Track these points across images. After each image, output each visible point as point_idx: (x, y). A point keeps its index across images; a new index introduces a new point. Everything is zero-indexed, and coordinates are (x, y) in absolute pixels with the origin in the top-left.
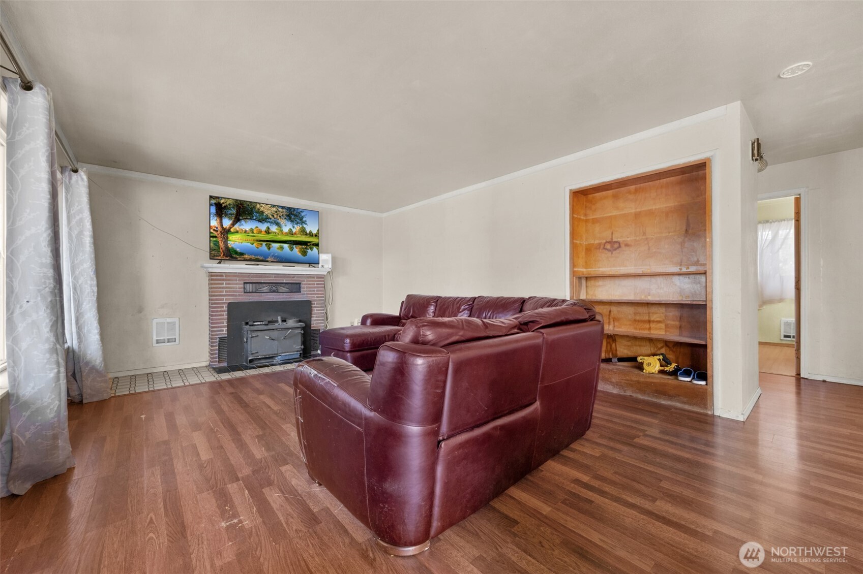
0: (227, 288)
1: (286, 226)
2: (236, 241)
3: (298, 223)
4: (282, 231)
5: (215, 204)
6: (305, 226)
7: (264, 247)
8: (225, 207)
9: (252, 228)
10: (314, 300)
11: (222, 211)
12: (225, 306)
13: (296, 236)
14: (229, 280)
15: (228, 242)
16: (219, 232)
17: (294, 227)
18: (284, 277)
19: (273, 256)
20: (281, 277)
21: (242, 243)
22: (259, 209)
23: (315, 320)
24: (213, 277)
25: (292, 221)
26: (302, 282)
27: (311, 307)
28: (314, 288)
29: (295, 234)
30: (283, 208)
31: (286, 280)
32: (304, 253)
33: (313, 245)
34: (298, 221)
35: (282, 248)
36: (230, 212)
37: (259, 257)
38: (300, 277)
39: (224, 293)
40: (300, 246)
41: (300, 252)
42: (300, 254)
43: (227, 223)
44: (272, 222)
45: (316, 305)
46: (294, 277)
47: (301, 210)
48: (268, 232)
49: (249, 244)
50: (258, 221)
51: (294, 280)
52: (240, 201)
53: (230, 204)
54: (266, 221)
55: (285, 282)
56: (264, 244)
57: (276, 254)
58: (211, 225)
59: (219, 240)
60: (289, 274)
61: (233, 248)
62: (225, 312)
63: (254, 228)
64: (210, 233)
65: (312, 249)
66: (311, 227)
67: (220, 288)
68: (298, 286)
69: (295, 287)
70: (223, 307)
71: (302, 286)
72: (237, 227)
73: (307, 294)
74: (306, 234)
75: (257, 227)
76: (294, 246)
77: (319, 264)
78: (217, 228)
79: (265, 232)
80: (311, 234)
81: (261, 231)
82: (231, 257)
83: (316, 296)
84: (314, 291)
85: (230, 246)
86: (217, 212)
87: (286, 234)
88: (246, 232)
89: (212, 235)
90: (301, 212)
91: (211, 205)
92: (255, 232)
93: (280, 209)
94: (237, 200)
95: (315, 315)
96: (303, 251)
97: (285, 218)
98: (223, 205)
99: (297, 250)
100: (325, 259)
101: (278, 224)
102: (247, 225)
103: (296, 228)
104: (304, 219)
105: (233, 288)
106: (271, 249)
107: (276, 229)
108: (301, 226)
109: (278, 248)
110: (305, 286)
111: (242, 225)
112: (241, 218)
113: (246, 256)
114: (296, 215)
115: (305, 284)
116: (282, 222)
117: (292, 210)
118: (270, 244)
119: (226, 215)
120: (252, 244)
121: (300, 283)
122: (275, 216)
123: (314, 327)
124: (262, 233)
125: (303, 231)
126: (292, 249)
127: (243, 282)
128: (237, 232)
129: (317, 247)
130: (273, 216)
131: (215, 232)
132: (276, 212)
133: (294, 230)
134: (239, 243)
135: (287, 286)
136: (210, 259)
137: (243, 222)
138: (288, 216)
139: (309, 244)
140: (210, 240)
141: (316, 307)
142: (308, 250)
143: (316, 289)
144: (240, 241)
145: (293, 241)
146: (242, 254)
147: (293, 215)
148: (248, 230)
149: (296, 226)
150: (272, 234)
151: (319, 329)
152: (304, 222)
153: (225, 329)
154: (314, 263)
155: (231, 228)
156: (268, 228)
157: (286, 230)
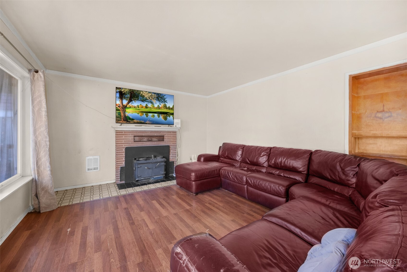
0: (125, 139)
1: (156, 103)
2: (130, 112)
3: (162, 102)
4: (154, 106)
5: (119, 92)
6: (166, 103)
7: (144, 116)
8: (124, 93)
9: (138, 105)
10: (171, 145)
11: (122, 96)
12: (124, 149)
13: (161, 109)
14: (126, 135)
15: (126, 113)
16: (121, 108)
17: (160, 104)
19: (149, 120)
20: (154, 133)
21: (133, 113)
22: (142, 94)
23: (172, 157)
24: (118, 133)
25: (159, 101)
26: (165, 135)
27: (169, 149)
28: (171, 138)
29: (161, 108)
30: (155, 93)
31: (156, 134)
32: (166, 119)
33: (170, 114)
34: (163, 101)
35: (154, 116)
36: (127, 96)
37: (141, 121)
38: (164, 132)
39: (123, 142)
40: (163, 115)
42: (163, 119)
43: (125, 102)
44: (149, 102)
45: (172, 148)
46: (160, 133)
47: (164, 95)
48: (146, 107)
49: (137, 114)
50: (141, 101)
51: (161, 134)
52: (132, 90)
53: (127, 92)
54: (145, 101)
55: (156, 135)
56: (144, 114)
57: (151, 120)
58: (117, 103)
59: (121, 112)
60: (158, 131)
61: (128, 116)
62: (124, 153)
63: (139, 105)
64: (116, 108)
65: (169, 116)
66: (169, 104)
67: (121, 139)
68: (162, 137)
69: (161, 138)
70: (122, 150)
71: (165, 137)
72: (130, 104)
73: (168, 142)
74: (167, 108)
75: (141, 104)
76: (160, 115)
77: (173, 125)
78: (120, 105)
79: (145, 107)
80: (169, 108)
81: (143, 107)
82: (127, 121)
83: (172, 143)
85: (126, 115)
86: (120, 96)
87: (156, 108)
88: (135, 107)
89: (117, 109)
90: (164, 96)
91: (117, 92)
92: (140, 107)
93: (153, 94)
94: (130, 89)
95: (171, 154)
96: (165, 118)
97: (156, 99)
98: (123, 92)
99: (162, 117)
100: (177, 122)
101: (152, 103)
102: (135, 104)
103: (162, 105)
105: (128, 139)
106: (148, 116)
107: (151, 105)
108: (164, 104)
109: (152, 116)
110: (167, 137)
111: (133, 103)
112: (132, 99)
113: (135, 121)
114: (161, 98)
116: (154, 101)
117: (159, 95)
118: (147, 114)
119: (125, 98)
120: (138, 114)
122: (150, 98)
123: (171, 160)
124: (144, 108)
125: (165, 107)
126: (159, 117)
127: (133, 136)
128: (130, 107)
129: (173, 115)
130: (149, 98)
131: (119, 108)
132: (151, 96)
133: (160, 106)
134: (131, 113)
135: (157, 137)
136: (116, 123)
137: (133, 102)
138: (157, 98)
139: (168, 114)
140: (116, 112)
142: (167, 117)
143: (172, 139)
144: (132, 112)
145: (160, 112)
146: (133, 119)
147: (160, 97)
148: (136, 106)
149: (161, 104)
150: (149, 108)
151: (174, 161)
152: (166, 102)
153: (124, 162)
155: (127, 105)
156: (147, 105)
157: (156, 106)
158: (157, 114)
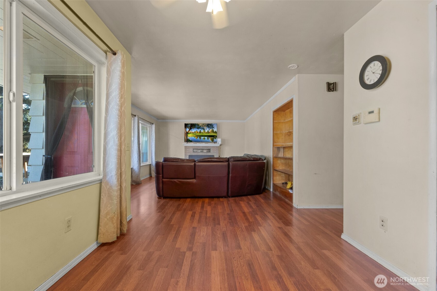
0: (188, 151)
1: (207, 129)
2: (190, 136)
4: (205, 132)
6: (214, 129)
8: (187, 125)
9: (195, 131)
12: (188, 156)
14: (189, 148)
15: (188, 136)
17: (209, 130)
18: (205, 147)
24: (186, 148)
25: (209, 127)
29: (210, 132)
34: (211, 127)
35: (205, 138)
36: (189, 126)
40: (211, 138)
43: (188, 130)
44: (202, 129)
46: (208, 147)
48: (200, 132)
50: (197, 128)
53: (189, 124)
54: (200, 128)
56: (199, 137)
68: (209, 150)
71: (211, 150)
72: (190, 131)
74: (214, 132)
75: (197, 131)
76: (209, 138)
78: (185, 132)
80: (216, 132)
84: (215, 152)
85: (188, 138)
87: (207, 133)
88: (193, 133)
89: (184, 134)
92: (196, 133)
99: (210, 139)
100: (219, 140)
101: (204, 129)
102: (193, 130)
103: (211, 130)
104: (213, 126)
105: (190, 150)
107: (203, 131)
109: (203, 139)
116: (205, 128)
119: (187, 127)
120: (195, 137)
122: (203, 126)
124: (198, 133)
125: (213, 131)
126: (208, 139)
127: (193, 149)
128: (190, 133)
129: (217, 137)
130: (202, 126)
133: (209, 131)
135: (206, 150)
136: (185, 142)
137: (192, 129)
138: (207, 126)
139: (215, 136)
140: (184, 136)
144: (191, 136)
145: (209, 135)
149: (210, 129)
150: (202, 133)
152: (213, 128)
155: (188, 132)
156: (200, 131)
157: (206, 131)
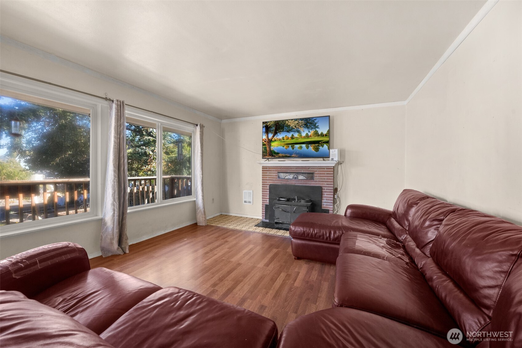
0: (269, 175)
1: (304, 132)
2: (275, 146)
3: (312, 128)
4: (301, 136)
5: (265, 126)
6: (317, 129)
7: (290, 148)
8: (270, 127)
9: (283, 137)
10: (325, 187)
11: (268, 130)
12: (268, 186)
13: (311, 137)
14: (270, 171)
15: (271, 147)
16: (267, 142)
17: (309, 132)
18: (302, 169)
19: (295, 153)
20: (300, 169)
21: (278, 147)
22: (287, 124)
23: (325, 202)
24: (265, 169)
25: (308, 128)
26: (315, 172)
27: (322, 192)
28: (325, 176)
29: (310, 136)
30: (302, 119)
31: (303, 171)
32: (317, 149)
33: (324, 143)
34: (312, 127)
35: (301, 147)
36: (272, 129)
37: (287, 155)
38: (314, 169)
39: (268, 179)
40: (314, 145)
41: (313, 149)
42: (314, 150)
43: (270, 136)
44: (295, 131)
45: (326, 190)
46: (309, 169)
47: (314, 118)
48: (292, 138)
49: (282, 147)
50: (287, 132)
51: (309, 171)
52: (277, 121)
53: (272, 125)
54: (291, 131)
55: (302, 172)
56: (290, 146)
57: (297, 152)
58: (263, 138)
59: (267, 146)
60: (305, 166)
61: (273, 150)
62: (268, 190)
63: (284, 137)
64: (263, 143)
65: (323, 146)
66: (323, 129)
67: (266, 175)
69: (310, 174)
70: (267, 187)
71: (315, 175)
72: (275, 137)
73: (319, 181)
74: (319, 135)
75: (286, 136)
76: (310, 145)
77: (329, 157)
78: (266, 140)
79: (291, 138)
80: (322, 135)
81: (289, 138)
82: (273, 156)
83: (326, 183)
85: (272, 150)
86: (266, 131)
87: (304, 137)
88: (280, 140)
89: (263, 144)
90: (315, 120)
91: (263, 127)
92: (285, 139)
93: (300, 121)
94: (275, 121)
95: (325, 198)
96: (316, 148)
97: (303, 127)
98: (269, 126)
99: (312, 148)
100: (334, 153)
101: (299, 132)
102: (280, 136)
103: (312, 132)
104: (317, 125)
105: (272, 175)
106: (294, 148)
107: (298, 135)
108: (314, 130)
109: (299, 148)
110: (318, 175)
111: (278, 136)
112: (277, 132)
113: (280, 155)
114: (311, 123)
115: (317, 174)
116: (301, 129)
117: (308, 120)
118: (293, 146)
119: (270, 131)
120: (283, 147)
121: (313, 173)
122: (297, 127)
123: (324, 207)
124: (289, 139)
125: (316, 134)
126: (308, 147)
127: (277, 172)
128: (275, 140)
129: (328, 144)
130: (296, 127)
131: (265, 142)
132: (298, 124)
133: (309, 134)
134: (276, 147)
136: (263, 158)
137: (278, 134)
138: (305, 125)
139: (320, 143)
140: (263, 147)
141: (326, 192)
142: (320, 147)
143: (326, 178)
144: (277, 146)
145: (309, 142)
146: (278, 153)
147: (309, 123)
148: (281, 138)
149: (311, 131)
150: (295, 139)
151: (329, 210)
152: (317, 127)
153: (268, 200)
154: (326, 156)
155: (272, 138)
156: (293, 135)
157: (304, 134)
158: (305, 145)
